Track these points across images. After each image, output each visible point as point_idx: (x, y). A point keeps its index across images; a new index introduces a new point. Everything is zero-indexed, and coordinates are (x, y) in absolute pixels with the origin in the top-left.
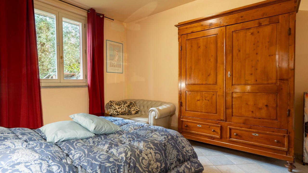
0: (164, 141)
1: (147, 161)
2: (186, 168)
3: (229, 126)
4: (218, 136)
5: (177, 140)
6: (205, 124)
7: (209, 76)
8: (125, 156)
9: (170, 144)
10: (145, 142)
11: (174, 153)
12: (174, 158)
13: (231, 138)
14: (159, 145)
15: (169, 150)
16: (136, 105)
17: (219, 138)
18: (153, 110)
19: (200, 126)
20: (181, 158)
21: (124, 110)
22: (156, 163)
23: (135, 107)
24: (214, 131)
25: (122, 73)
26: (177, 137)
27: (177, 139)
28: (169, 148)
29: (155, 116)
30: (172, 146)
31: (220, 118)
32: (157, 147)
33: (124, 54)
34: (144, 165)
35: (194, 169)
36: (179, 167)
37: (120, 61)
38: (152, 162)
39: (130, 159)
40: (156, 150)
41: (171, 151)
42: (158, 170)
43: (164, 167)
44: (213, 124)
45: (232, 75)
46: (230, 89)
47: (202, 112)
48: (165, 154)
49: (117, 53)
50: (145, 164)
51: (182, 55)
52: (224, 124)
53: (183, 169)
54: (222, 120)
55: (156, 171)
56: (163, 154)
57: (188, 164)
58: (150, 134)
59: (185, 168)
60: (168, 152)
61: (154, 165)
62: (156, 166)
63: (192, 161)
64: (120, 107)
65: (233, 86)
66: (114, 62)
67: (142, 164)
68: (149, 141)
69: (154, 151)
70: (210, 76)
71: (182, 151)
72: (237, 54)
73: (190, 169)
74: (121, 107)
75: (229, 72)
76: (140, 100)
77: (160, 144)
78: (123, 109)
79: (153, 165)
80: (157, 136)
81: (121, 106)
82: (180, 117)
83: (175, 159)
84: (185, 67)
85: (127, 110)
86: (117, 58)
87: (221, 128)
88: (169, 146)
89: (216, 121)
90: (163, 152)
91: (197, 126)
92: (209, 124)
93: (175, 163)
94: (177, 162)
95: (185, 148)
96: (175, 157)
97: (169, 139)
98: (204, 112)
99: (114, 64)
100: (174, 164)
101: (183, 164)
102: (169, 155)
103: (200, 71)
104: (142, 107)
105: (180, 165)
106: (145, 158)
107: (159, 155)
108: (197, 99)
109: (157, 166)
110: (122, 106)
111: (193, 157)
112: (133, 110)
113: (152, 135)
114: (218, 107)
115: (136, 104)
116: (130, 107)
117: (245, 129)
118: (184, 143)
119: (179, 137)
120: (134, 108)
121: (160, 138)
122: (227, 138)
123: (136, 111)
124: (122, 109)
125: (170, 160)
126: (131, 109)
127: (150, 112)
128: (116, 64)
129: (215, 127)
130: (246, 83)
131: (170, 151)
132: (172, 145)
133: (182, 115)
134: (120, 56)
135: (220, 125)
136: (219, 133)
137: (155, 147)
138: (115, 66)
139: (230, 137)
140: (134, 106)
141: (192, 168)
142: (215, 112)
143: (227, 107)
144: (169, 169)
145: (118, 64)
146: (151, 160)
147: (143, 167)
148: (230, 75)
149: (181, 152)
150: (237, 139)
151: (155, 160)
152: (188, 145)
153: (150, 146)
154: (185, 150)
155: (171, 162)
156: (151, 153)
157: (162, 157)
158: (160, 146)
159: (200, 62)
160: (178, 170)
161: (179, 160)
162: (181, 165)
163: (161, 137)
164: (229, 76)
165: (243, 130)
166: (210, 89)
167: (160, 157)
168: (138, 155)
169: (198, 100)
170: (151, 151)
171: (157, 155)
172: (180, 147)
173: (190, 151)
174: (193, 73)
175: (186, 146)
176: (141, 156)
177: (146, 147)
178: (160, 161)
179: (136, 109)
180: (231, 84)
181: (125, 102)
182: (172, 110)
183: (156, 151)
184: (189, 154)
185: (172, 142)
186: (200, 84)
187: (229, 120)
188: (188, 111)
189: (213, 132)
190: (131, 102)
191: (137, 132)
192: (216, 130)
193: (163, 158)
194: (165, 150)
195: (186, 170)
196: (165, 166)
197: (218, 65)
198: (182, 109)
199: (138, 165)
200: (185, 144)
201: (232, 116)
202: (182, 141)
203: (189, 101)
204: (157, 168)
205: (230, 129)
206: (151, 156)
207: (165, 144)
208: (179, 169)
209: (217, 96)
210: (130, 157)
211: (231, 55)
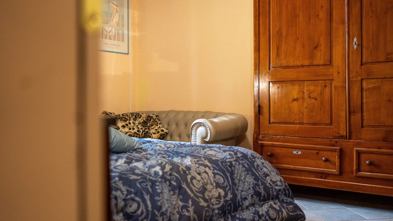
0: (229, 158)
1: (201, 183)
2: (271, 209)
3: (355, 148)
4: (335, 170)
5: (254, 162)
6: (309, 147)
7: (316, 48)
8: (160, 169)
9: (241, 165)
10: (194, 157)
11: (249, 180)
12: (249, 189)
13: (361, 172)
14: (220, 163)
15: (239, 175)
16: (159, 123)
17: (337, 173)
18: (200, 124)
19: (300, 153)
20: (262, 191)
21: (136, 130)
22: (216, 188)
23: (159, 125)
24: (327, 160)
25: (128, 54)
26: (254, 157)
27: (254, 160)
28: (239, 172)
29: (204, 135)
30: (244, 168)
31: (339, 133)
32: (218, 165)
33: (130, 11)
34: (195, 187)
35: (286, 212)
36: (258, 206)
37: (123, 26)
38: (209, 187)
39: (170, 175)
40: (214, 169)
41: (243, 177)
42: (220, 202)
43: (231, 199)
44: (324, 147)
45: (361, 45)
46: (357, 72)
47: (302, 123)
48: (233, 179)
49: (116, 7)
50: (197, 187)
51: (261, 7)
52: (346, 144)
53: (266, 210)
54: (342, 137)
55: (217, 202)
56: (229, 179)
57: (275, 204)
58: (201, 150)
59: (269, 209)
60: (238, 178)
61: (213, 192)
62: (216, 194)
63: (283, 200)
64: (127, 125)
65: (362, 66)
66: (110, 29)
67: (191, 185)
68: (201, 157)
69: (212, 170)
70: (319, 48)
71: (264, 180)
72: (371, 3)
73: (278, 212)
74: (129, 125)
75: (355, 40)
76: (168, 113)
77: (222, 162)
78: (134, 129)
79: (210, 192)
80: (216, 152)
81: (128, 121)
82: (257, 139)
83: (251, 191)
84: (268, 33)
85: (141, 131)
86: (116, 19)
87: (342, 154)
88: (239, 168)
89: (331, 141)
90: (228, 175)
91: (292, 152)
92: (317, 146)
93: (251, 198)
94: (255, 197)
95: (269, 176)
96: (252, 189)
97: (239, 158)
98: (307, 124)
99: (111, 34)
100: (248, 199)
101: (266, 202)
102: (239, 183)
103: (298, 39)
104: (173, 127)
105: (261, 203)
106: (197, 178)
107: (221, 178)
108: (292, 97)
109: (218, 194)
110: (131, 122)
111: (284, 195)
112: (154, 131)
113: (206, 151)
114: (334, 110)
115: (159, 120)
116: (149, 125)
117: (386, 150)
118: (268, 168)
119: (258, 158)
120: (157, 128)
121: (222, 155)
122: (352, 172)
123: (161, 135)
124: (130, 129)
125: (242, 191)
126: (149, 129)
127: (194, 129)
128: (114, 34)
129: (329, 153)
130: (388, 59)
131: (241, 176)
132: (244, 166)
133: (261, 133)
134: (123, 16)
135: (339, 148)
136: (338, 164)
137: (213, 165)
138: (112, 38)
139: (359, 170)
140: (156, 123)
141: (283, 210)
142: (328, 121)
143: (352, 110)
144: (240, 206)
145: (118, 34)
146: (207, 183)
147: (194, 190)
148: (358, 45)
149: (261, 181)
150: (371, 172)
151: (214, 184)
152: (276, 173)
153: (203, 163)
154: (270, 179)
155: (243, 196)
156: (206, 172)
157: (226, 182)
158: (222, 165)
159: (298, 20)
160: (256, 210)
161: (258, 194)
162: (262, 205)
163: (224, 153)
164: (355, 47)
165: (383, 154)
166: (319, 76)
167: (223, 181)
168: (184, 172)
169: (294, 100)
170: (207, 169)
171: (218, 177)
172: (260, 173)
173: (279, 183)
174: (283, 43)
175: (271, 173)
176: (190, 175)
177: (196, 163)
178: (224, 188)
179: (160, 131)
180: (359, 63)
181: (137, 114)
182: (240, 124)
183: (216, 171)
184: (277, 187)
185: (245, 163)
186: (298, 67)
187: (356, 136)
188: (273, 123)
189: (324, 163)
190: (149, 116)
191: (174, 150)
192: (332, 159)
193: (230, 185)
194: (232, 173)
195: (271, 212)
196: (233, 197)
197: (334, 25)
198: (261, 120)
199: (184, 186)
200: (269, 170)
201: (362, 127)
202: (264, 165)
203: (275, 103)
204: (219, 197)
205: (359, 153)
206: (208, 177)
207: (231, 162)
208: (259, 209)
209: (333, 89)
210: (170, 172)
211: (359, 5)
